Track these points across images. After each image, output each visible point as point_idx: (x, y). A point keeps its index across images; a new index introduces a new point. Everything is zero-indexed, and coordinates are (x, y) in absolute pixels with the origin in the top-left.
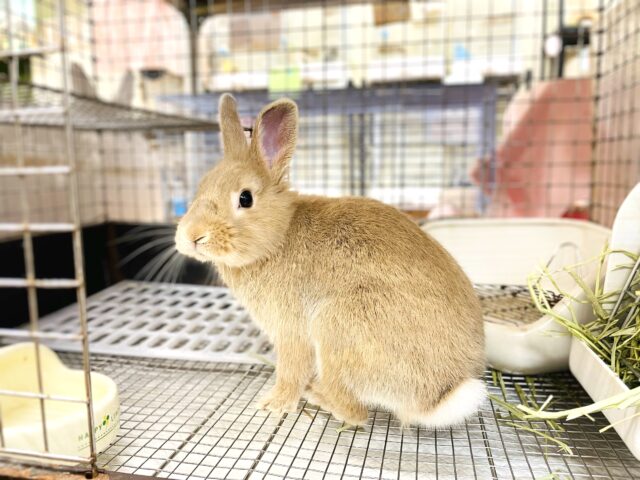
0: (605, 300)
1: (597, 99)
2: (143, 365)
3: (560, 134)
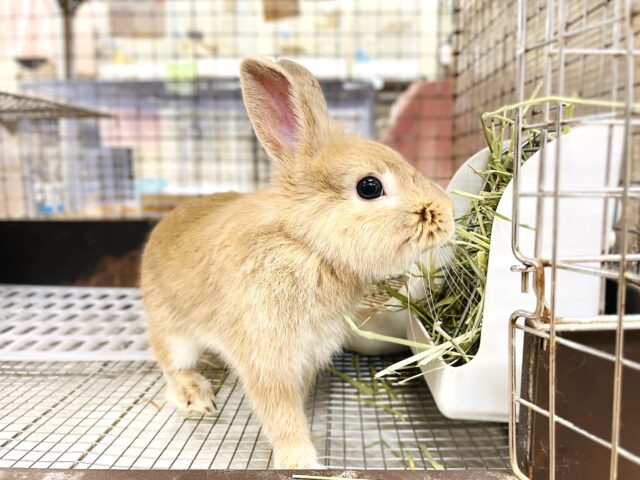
0: (437, 274)
1: (455, 97)
2: (15, 370)
3: (430, 130)
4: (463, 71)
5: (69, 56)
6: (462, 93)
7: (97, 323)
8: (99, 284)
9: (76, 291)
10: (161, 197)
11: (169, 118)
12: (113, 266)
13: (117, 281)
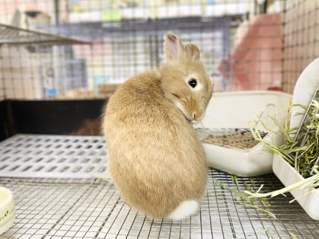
0: (291, 132)
1: (284, 24)
2: (29, 182)
3: (265, 44)
4: (290, 9)
5: (57, 11)
6: (289, 22)
7: (75, 156)
8: (83, 134)
9: (71, 138)
10: (105, 86)
11: (109, 43)
12: (90, 124)
13: (92, 132)
